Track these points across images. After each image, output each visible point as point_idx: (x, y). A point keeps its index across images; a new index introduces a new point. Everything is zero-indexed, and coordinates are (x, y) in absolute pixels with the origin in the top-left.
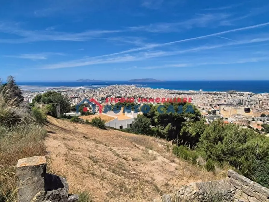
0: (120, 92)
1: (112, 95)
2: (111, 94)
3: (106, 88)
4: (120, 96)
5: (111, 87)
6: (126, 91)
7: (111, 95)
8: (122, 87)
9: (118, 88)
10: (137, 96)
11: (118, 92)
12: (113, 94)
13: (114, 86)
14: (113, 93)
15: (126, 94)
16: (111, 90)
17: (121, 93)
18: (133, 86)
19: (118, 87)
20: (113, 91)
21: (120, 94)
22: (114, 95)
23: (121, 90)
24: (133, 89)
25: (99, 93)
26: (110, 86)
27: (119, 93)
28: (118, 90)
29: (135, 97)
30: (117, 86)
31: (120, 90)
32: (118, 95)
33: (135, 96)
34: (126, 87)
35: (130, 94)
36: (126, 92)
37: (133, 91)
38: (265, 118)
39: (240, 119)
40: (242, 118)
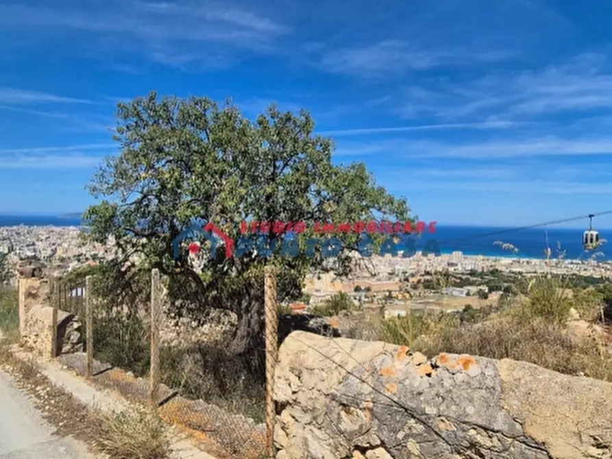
0: (34, 244)
1: (9, 252)
2: (6, 251)
4: (35, 255)
5: (4, 231)
6: (53, 242)
7: (7, 254)
8: (42, 231)
9: (28, 233)
10: (85, 255)
11: (28, 246)
12: (13, 250)
13: (15, 228)
14: (11, 249)
15: (54, 251)
16: (4, 239)
17: (36, 247)
18: (74, 230)
19: (26, 231)
20: (11, 242)
21: (35, 251)
22: (16, 254)
23: (38, 240)
24: (72, 238)
26: (2, 228)
27: (31, 247)
28: (29, 239)
29: (81, 257)
30: (23, 229)
31: (34, 240)
32: (30, 254)
33: (81, 255)
34: (52, 231)
35: (66, 251)
36: (54, 244)
37: (73, 242)
38: (361, 293)
39: (320, 299)
40: (324, 296)
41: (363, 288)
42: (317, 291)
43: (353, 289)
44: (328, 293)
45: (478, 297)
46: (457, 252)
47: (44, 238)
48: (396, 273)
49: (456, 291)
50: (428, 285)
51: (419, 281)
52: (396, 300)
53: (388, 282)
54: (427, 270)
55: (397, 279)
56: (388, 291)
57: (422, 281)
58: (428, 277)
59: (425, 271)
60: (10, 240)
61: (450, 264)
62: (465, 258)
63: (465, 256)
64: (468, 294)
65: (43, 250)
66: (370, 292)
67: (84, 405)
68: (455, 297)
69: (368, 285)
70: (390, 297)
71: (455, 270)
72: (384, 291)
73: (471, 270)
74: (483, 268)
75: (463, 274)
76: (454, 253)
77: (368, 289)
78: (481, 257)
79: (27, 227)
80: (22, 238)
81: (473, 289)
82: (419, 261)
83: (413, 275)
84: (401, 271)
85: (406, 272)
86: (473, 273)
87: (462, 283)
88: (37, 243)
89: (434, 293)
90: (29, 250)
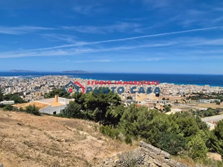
0: (53, 81)
1: (46, 84)
2: (45, 84)
3: (40, 78)
4: (53, 85)
5: (45, 77)
6: (59, 81)
8: (56, 77)
9: (52, 78)
11: (51, 82)
12: (47, 83)
13: (48, 76)
14: (46, 83)
15: (59, 84)
16: (45, 80)
18: (66, 77)
19: (51, 77)
20: (46, 81)
21: (53, 83)
22: (47, 85)
23: (54, 80)
24: (65, 79)
25: (33, 82)
26: (44, 76)
27: (52, 82)
28: (52, 80)
30: (50, 76)
31: (53, 80)
32: (52, 85)
34: (59, 77)
35: (63, 84)
36: (59, 82)
37: (65, 81)
38: (165, 101)
39: (149, 102)
40: (150, 101)
41: (166, 99)
42: (148, 99)
43: (162, 99)
44: (152, 100)
45: (216, 103)
46: (207, 85)
47: (56, 79)
48: (180, 93)
49: (205, 101)
50: (193, 98)
51: (190, 97)
52: (179, 104)
53: (177, 96)
54: (193, 92)
55: (180, 96)
56: (176, 100)
57: (191, 97)
58: (194, 95)
59: (193, 93)
60: (46, 80)
61: (203, 90)
62: (211, 88)
63: (211, 87)
64: (211, 102)
65: (56, 83)
66: (169, 100)
68: (205, 103)
69: (168, 98)
70: (177, 102)
71: (206, 92)
72: (175, 100)
73: (213, 93)
74: (219, 92)
75: (209, 94)
76: (206, 85)
77: (168, 99)
78: (218, 87)
79: (52, 76)
80: (50, 79)
81: (213, 100)
82: (190, 89)
83: (187, 94)
84: (182, 92)
85: (184, 93)
86: (214, 94)
87: (209, 98)
88: (54, 81)
89: (196, 101)
90: (52, 83)
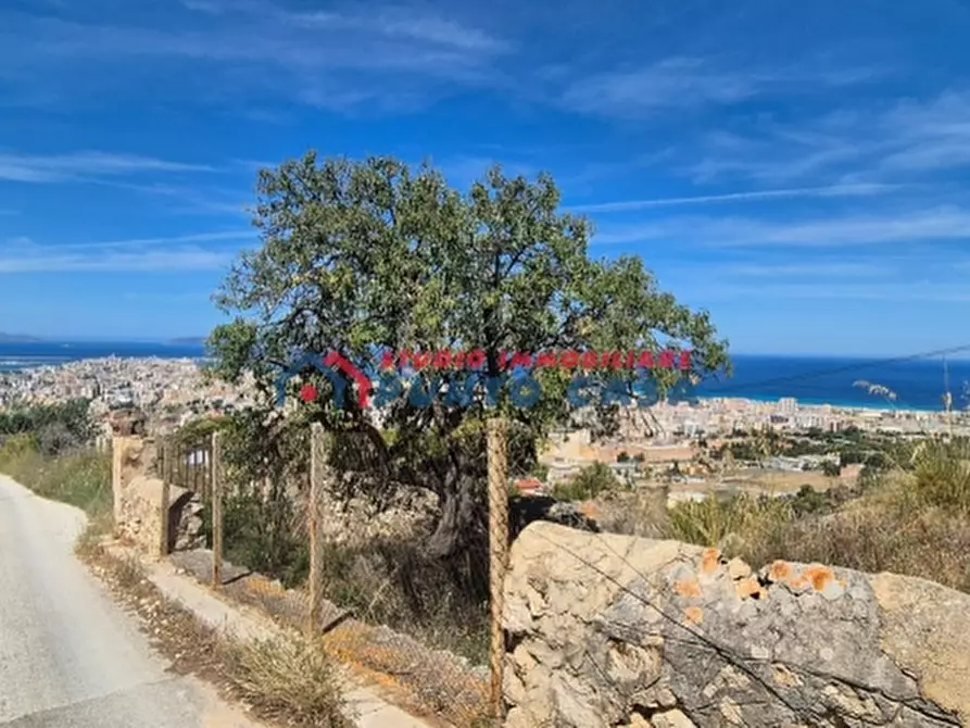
0: (129, 385)
1: (94, 397)
2: (90, 396)
3: (62, 369)
4: (131, 402)
5: (87, 365)
6: (156, 382)
7: (91, 400)
8: (140, 365)
9: (121, 368)
10: (204, 402)
11: (121, 388)
12: (99, 394)
13: (102, 360)
14: (97, 393)
15: (159, 396)
16: (88, 378)
17: (133, 389)
18: (188, 364)
19: (118, 366)
20: (96, 382)
21: (131, 395)
22: (103, 400)
23: (135, 378)
24: (186, 376)
25: (32, 390)
26: (84, 361)
27: (126, 390)
28: (122, 378)
29: (197, 405)
30: (114, 361)
31: (130, 378)
32: (124, 399)
33: (198, 402)
34: (156, 366)
35: (175, 395)
36: (158, 385)
37: (187, 382)
38: (628, 465)
39: (563, 472)
40: (569, 469)
41: (632, 456)
42: (558, 459)
43: (615, 458)
44: (576, 464)
45: (823, 472)
46: (788, 400)
47: (143, 375)
48: (686, 432)
49: (785, 463)
50: (740, 453)
51: (724, 447)
52: (687, 476)
53: (674, 446)
54: (737, 428)
55: (686, 444)
56: (673, 461)
57: (730, 446)
58: (739, 440)
59: (734, 430)
60: (95, 378)
61: (775, 419)
62: (800, 409)
63: (801, 406)
64: (806, 468)
65: (143, 393)
66: (642, 463)
67: (211, 628)
68: (783, 471)
69: (639, 452)
70: (676, 471)
71: (784, 428)
72: (666, 461)
73: (811, 429)
74: (832, 425)
75: (797, 434)
76: (783, 400)
77: (640, 458)
78: (828, 407)
79: (119, 359)
80: (113, 375)
81: (815, 459)
82: (723, 413)
83: (714, 437)
84: (694, 431)
85: (703, 432)
86: (814, 433)
87: (797, 450)
88: (134, 383)
89: (749, 465)
90: (123, 394)
